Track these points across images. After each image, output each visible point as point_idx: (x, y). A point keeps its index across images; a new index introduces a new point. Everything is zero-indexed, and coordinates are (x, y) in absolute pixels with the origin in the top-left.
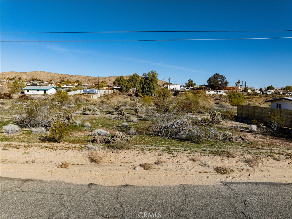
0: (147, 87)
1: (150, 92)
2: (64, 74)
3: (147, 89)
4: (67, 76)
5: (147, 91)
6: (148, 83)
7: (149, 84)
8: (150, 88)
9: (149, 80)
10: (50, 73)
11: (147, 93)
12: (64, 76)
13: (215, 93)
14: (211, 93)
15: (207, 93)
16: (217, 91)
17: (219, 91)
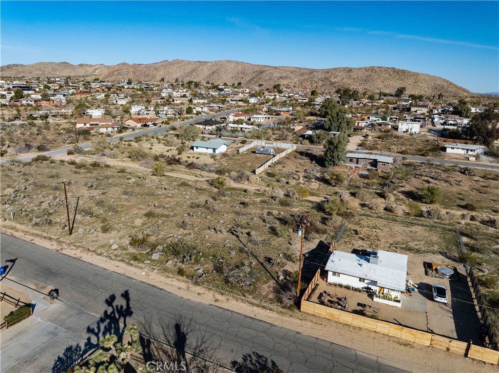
1: (333, 161)
4: (266, 69)
6: (333, 150)
7: (333, 152)
9: (334, 147)
12: (262, 69)
13: (463, 152)
14: (455, 151)
15: (449, 150)
16: (468, 150)
17: (471, 150)
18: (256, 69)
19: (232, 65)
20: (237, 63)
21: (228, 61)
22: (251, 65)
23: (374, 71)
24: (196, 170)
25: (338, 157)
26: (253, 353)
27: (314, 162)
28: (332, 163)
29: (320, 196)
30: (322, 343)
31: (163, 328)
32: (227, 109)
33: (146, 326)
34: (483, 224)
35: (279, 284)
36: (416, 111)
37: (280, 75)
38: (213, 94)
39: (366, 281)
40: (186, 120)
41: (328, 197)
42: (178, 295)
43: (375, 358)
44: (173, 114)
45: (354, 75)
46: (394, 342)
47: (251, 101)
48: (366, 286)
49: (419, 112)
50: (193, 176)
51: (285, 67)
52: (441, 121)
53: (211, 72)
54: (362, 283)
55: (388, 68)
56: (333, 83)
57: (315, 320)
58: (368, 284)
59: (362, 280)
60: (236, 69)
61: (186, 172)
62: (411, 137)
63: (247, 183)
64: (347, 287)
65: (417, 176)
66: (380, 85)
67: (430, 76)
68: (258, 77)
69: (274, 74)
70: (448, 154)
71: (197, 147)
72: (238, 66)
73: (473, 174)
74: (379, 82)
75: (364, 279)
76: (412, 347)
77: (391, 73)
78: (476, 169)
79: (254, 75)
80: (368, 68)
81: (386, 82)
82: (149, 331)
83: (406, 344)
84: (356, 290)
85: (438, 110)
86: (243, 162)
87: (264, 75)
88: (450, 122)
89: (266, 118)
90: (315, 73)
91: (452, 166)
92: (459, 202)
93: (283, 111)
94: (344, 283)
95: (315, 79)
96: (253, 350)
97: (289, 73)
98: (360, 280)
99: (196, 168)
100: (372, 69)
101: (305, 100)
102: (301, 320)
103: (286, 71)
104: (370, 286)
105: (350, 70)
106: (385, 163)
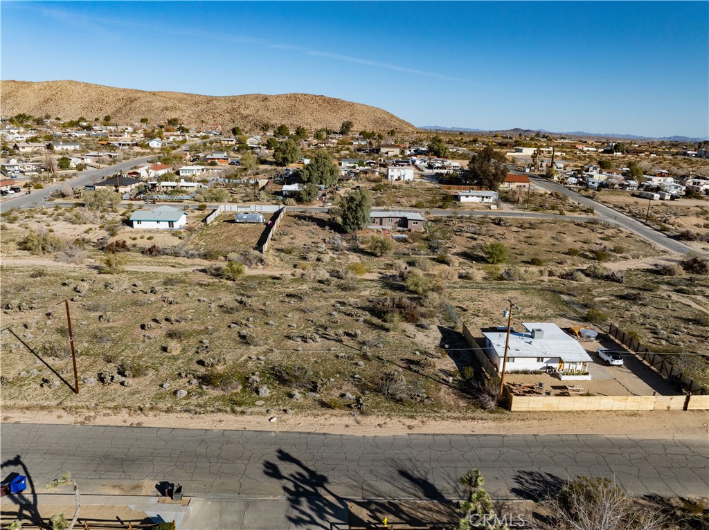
0: (353, 218)
1: (357, 224)
2: (129, 88)
3: (352, 220)
4: (138, 95)
5: (353, 223)
6: (355, 209)
7: (356, 212)
8: (357, 218)
9: (357, 204)
10: (93, 86)
11: (352, 227)
12: (131, 95)
13: (478, 200)
14: (470, 199)
15: (463, 199)
16: (483, 197)
17: (487, 197)
18: (122, 95)
19: (79, 89)
20: (87, 85)
21: (70, 82)
22: (112, 88)
23: (298, 100)
24: (164, 257)
25: (364, 217)
26: (519, 472)
27: (327, 228)
28: (356, 226)
29: (372, 272)
30: (567, 437)
31: (389, 482)
32: (124, 159)
33: (364, 486)
34: (563, 278)
35: (454, 387)
36: (387, 153)
37: (163, 105)
38: (78, 135)
39: (545, 360)
40: (68, 180)
41: (383, 271)
42: (355, 434)
43: (624, 437)
44: (36, 171)
45: (272, 104)
46: (623, 415)
47: (153, 144)
48: (545, 365)
49: (390, 154)
50: (168, 267)
51: (167, 92)
52: (423, 164)
53: (41, 99)
54: (541, 363)
55: (315, 96)
56: (246, 117)
57: (536, 416)
58: (547, 362)
59: (540, 359)
60: (87, 95)
61: (149, 262)
62: (408, 186)
63: (260, 266)
64: (525, 372)
65: (457, 233)
66: (309, 119)
67: (368, 107)
68: (128, 107)
69: (153, 104)
70: (464, 203)
71: (139, 222)
72: (90, 91)
73: (508, 225)
74: (307, 114)
75: (542, 358)
76: (640, 415)
77: (321, 102)
78: (507, 219)
79: (119, 104)
80: (289, 96)
81: (316, 115)
82: (378, 494)
83: (634, 414)
84: (535, 373)
85: (410, 151)
86: (227, 238)
87: (137, 104)
88: (437, 165)
89: (203, 170)
90: (215, 102)
91: (481, 218)
92: (520, 258)
93: (218, 159)
94: (520, 368)
95: (218, 110)
96: (516, 469)
97: (176, 102)
98: (538, 361)
99: (164, 254)
100: (295, 97)
101: (232, 141)
102: (523, 420)
103: (170, 99)
104: (549, 365)
105: (265, 99)
106: (416, 222)
